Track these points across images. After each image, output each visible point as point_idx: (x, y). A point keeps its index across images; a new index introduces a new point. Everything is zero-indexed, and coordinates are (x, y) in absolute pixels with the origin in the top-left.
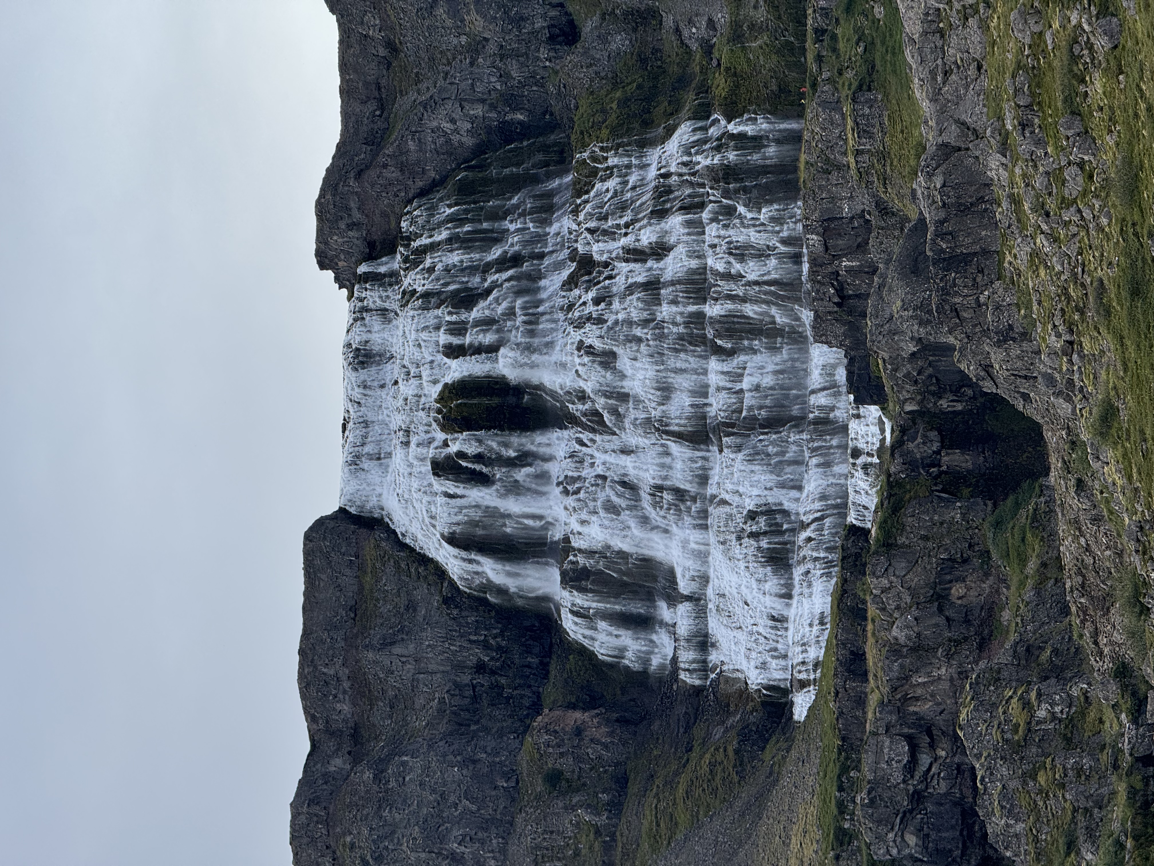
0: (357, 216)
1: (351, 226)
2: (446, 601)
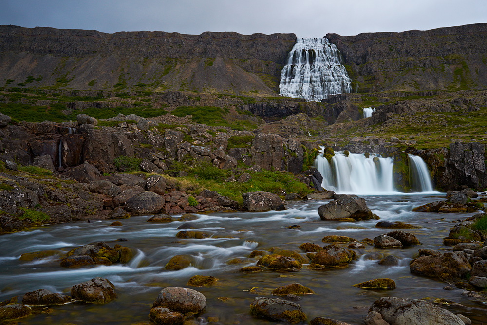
1: (332, 38)
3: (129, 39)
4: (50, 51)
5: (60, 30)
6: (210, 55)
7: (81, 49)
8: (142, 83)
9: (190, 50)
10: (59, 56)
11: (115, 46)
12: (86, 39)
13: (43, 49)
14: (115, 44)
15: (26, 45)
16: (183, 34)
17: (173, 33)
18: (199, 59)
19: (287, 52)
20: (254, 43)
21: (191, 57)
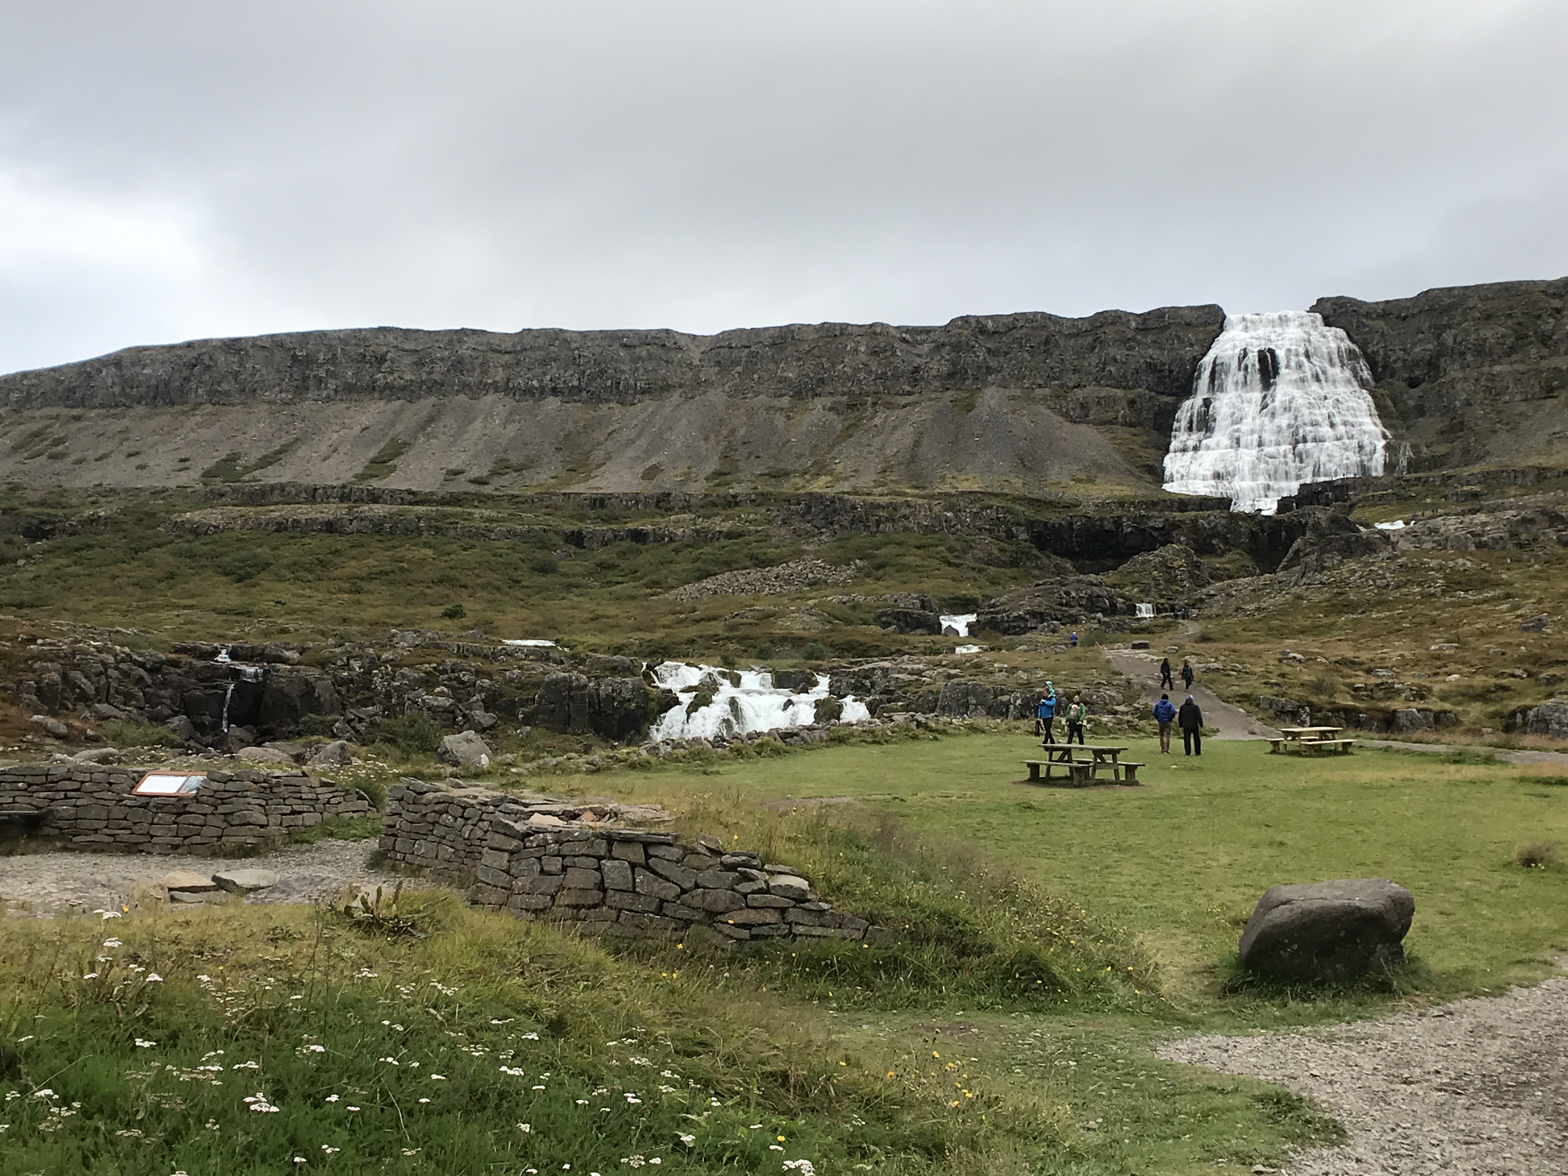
0: (1338, 312)
1: (1335, 310)
2: (1195, 357)
3: (752, 349)
4: (555, 391)
5: (580, 333)
6: (968, 382)
7: (632, 382)
8: (782, 466)
9: (916, 370)
10: (575, 401)
11: (717, 368)
12: (644, 354)
13: (537, 385)
14: (718, 363)
15: (497, 379)
16: (898, 328)
17: (871, 326)
18: (938, 394)
19: (1196, 360)
20: (1095, 341)
21: (917, 388)
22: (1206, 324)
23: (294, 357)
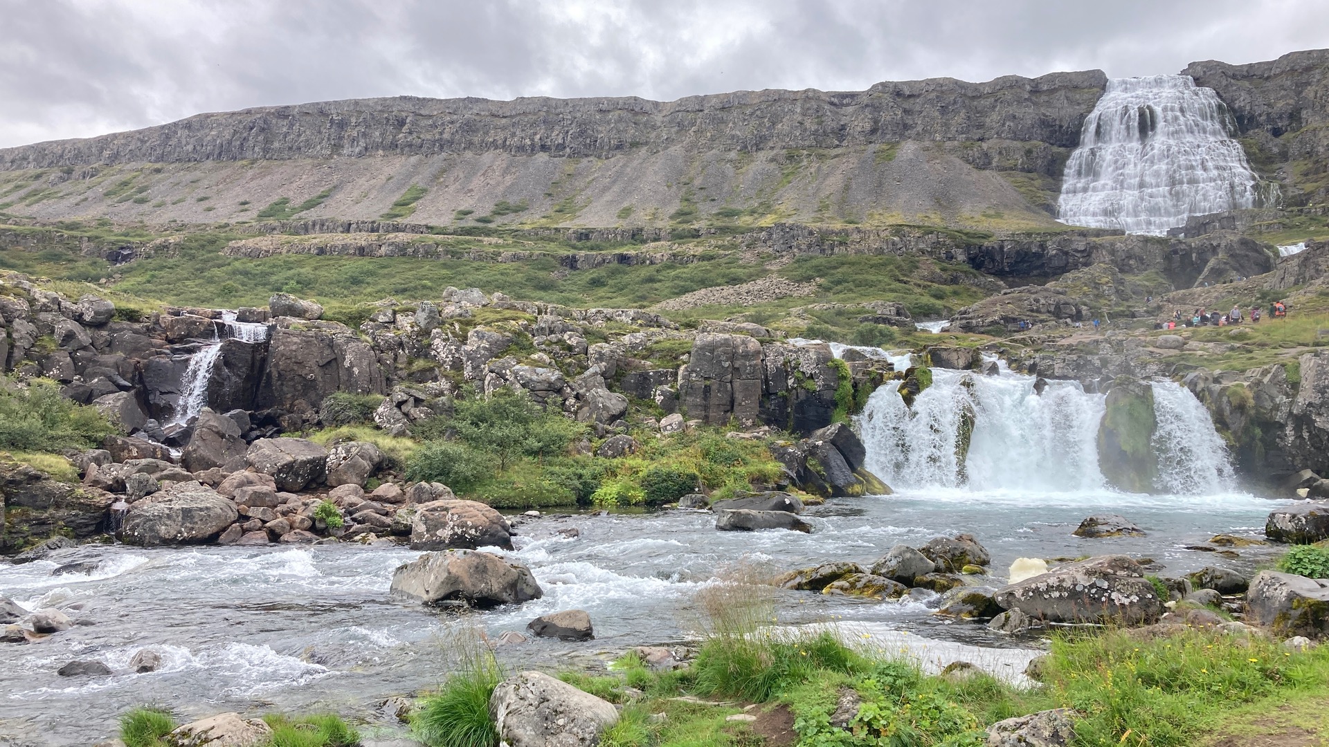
0: (1208, 74)
1: (1205, 72)
2: (1081, 114)
3: (705, 112)
4: (544, 148)
5: (564, 100)
6: (888, 136)
7: (606, 140)
8: (733, 207)
9: (843, 128)
10: (560, 156)
11: (677, 128)
12: (616, 117)
13: (529, 143)
14: (678, 124)
15: (497, 138)
16: (827, 93)
17: (805, 91)
18: (863, 147)
19: (1082, 117)
20: (996, 101)
21: (845, 143)
22: (1091, 87)
23: (332, 121)
